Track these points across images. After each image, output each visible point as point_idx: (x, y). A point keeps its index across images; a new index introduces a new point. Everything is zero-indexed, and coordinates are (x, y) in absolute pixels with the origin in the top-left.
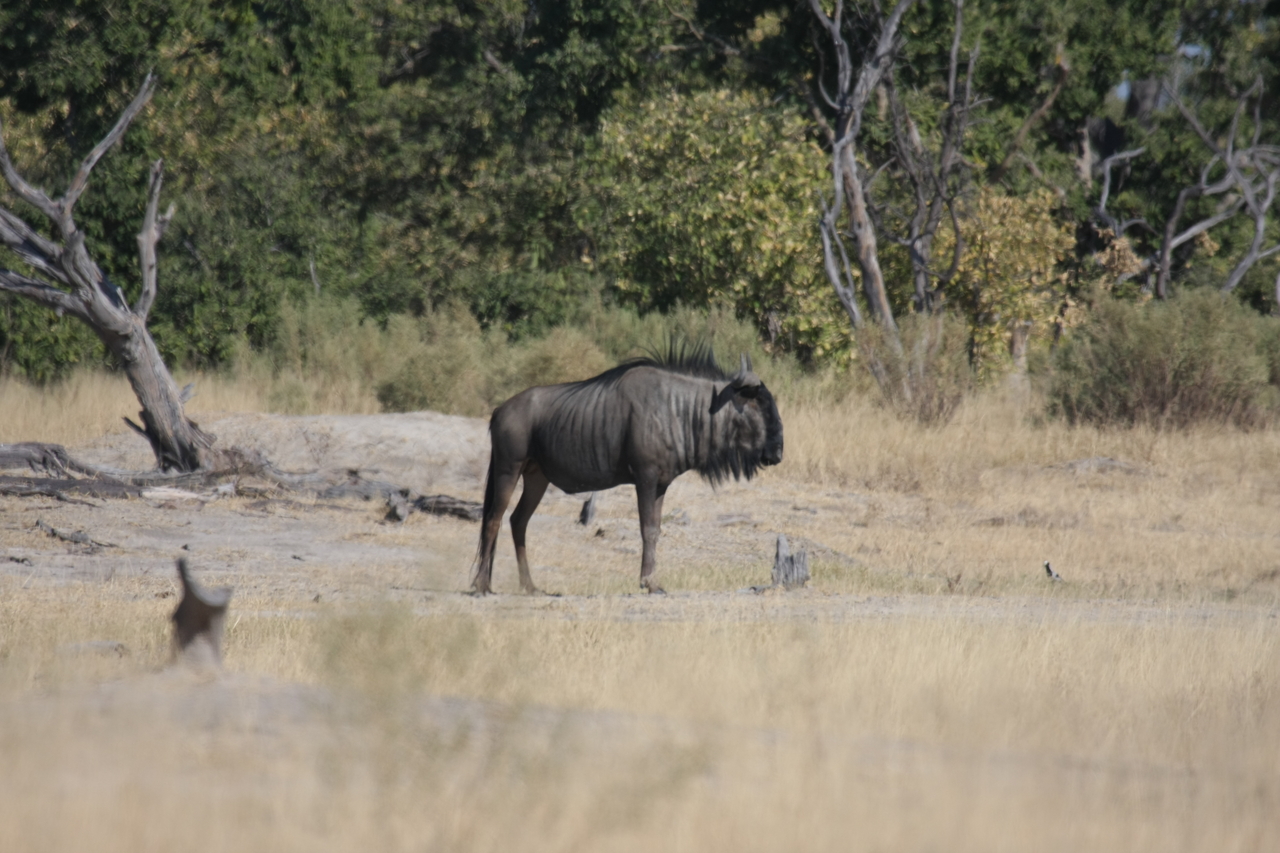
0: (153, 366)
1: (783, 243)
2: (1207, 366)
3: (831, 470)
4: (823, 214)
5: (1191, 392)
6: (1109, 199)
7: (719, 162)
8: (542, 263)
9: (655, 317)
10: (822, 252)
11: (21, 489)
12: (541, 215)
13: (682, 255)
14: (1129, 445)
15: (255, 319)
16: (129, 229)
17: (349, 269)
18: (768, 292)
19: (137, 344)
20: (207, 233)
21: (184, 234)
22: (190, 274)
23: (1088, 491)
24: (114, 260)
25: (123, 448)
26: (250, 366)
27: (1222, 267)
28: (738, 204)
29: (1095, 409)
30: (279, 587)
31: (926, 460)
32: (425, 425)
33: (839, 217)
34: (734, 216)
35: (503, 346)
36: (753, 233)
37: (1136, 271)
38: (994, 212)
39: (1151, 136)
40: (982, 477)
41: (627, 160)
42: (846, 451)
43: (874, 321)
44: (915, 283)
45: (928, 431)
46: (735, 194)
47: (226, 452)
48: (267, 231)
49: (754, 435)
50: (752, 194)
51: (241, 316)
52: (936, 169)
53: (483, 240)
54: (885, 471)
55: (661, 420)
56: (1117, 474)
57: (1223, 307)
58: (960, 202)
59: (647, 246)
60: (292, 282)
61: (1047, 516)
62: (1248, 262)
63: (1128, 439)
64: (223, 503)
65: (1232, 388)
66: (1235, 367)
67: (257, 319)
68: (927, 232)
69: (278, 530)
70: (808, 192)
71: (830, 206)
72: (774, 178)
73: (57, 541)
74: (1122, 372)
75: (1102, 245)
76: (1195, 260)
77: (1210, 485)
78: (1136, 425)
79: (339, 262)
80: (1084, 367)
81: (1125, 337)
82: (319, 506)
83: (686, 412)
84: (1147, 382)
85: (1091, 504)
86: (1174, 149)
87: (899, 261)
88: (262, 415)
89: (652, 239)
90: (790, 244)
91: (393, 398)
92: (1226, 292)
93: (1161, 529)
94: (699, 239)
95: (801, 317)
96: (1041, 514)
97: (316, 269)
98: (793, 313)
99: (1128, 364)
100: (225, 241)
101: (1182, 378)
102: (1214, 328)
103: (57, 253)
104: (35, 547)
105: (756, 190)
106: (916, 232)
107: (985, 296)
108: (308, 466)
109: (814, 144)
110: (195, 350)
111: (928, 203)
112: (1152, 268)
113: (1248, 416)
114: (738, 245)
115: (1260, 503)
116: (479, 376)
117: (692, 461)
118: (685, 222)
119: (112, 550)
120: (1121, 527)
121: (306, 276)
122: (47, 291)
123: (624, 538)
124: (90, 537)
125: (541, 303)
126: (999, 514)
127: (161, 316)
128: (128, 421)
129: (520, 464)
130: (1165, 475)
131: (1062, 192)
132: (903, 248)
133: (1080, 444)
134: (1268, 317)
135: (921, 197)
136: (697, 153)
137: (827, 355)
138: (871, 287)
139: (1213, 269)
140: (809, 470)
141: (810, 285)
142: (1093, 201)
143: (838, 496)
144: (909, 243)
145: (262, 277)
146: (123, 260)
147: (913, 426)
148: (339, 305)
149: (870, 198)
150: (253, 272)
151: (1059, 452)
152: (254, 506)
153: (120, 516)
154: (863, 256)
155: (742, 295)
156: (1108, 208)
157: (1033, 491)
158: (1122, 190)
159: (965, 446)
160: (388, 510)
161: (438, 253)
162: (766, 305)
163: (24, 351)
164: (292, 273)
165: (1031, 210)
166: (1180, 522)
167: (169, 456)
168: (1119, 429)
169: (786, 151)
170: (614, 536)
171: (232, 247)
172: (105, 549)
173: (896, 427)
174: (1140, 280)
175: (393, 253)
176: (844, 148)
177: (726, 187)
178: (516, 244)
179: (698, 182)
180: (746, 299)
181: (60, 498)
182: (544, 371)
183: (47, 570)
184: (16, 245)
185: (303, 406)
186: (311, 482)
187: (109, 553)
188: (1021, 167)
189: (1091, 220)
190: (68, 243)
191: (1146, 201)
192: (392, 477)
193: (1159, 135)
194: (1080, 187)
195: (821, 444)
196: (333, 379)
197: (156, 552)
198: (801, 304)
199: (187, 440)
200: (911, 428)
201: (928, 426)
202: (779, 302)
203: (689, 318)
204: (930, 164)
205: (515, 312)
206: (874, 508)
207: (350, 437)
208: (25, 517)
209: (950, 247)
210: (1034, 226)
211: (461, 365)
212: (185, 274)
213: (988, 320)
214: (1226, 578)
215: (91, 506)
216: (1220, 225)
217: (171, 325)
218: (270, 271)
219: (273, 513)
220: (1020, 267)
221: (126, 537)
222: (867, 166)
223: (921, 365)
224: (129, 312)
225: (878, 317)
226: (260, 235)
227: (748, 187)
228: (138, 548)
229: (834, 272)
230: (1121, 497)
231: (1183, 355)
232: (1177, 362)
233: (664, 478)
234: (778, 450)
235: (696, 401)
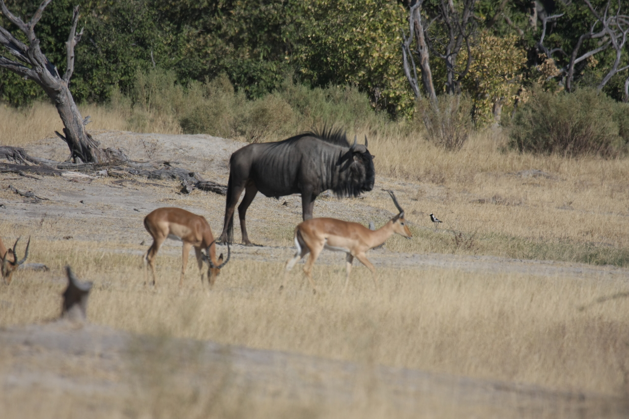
0: (71, 106)
1: (384, 53)
2: (589, 126)
3: (401, 170)
4: (404, 41)
5: (580, 139)
6: (545, 37)
7: (354, 12)
8: (265, 58)
9: (318, 90)
10: (402, 59)
12: (266, 29)
13: (333, 57)
14: (548, 164)
15: (123, 78)
16: (63, 30)
17: (170, 56)
18: (375, 77)
19: (63, 95)
20: (101, 35)
21: (90, 34)
22: (92, 54)
23: (527, 187)
24: (55, 45)
25: (54, 145)
26: (119, 102)
27: (599, 74)
28: (362, 34)
29: (533, 145)
30: (125, 236)
31: (448, 167)
32: (203, 141)
33: (411, 43)
34: (360, 39)
35: (244, 101)
36: (370, 48)
37: (556, 75)
38: (487, 43)
39: (567, 6)
40: (475, 178)
41: (309, 10)
42: (409, 161)
43: (426, 97)
44: (447, 77)
45: (450, 152)
46: (361, 29)
47: (104, 150)
48: (131, 35)
49: (360, 176)
50: (370, 29)
51: (117, 76)
52: (460, 21)
53: (237, 41)
54: (428, 173)
55: (316, 163)
56: (542, 178)
57: (597, 97)
58: (472, 38)
59: (316, 52)
60: (142, 61)
61: (506, 199)
62: (612, 73)
63: (548, 161)
64: (101, 180)
65: (600, 138)
66: (602, 127)
68: (454, 52)
69: (128, 195)
70: (397, 29)
71: (407, 37)
72: (381, 22)
73: (19, 196)
74: (548, 128)
75: (540, 62)
76: (586, 71)
77: (587, 187)
78: (552, 153)
79: (166, 52)
80: (528, 124)
81: (549, 110)
82: (147, 184)
83: (329, 162)
84: (559, 133)
85: (528, 193)
86: (579, 13)
87: (440, 66)
88: (123, 132)
89: (319, 49)
90: (387, 54)
91: (188, 126)
92: (600, 89)
93: (562, 208)
94: (343, 50)
95: (391, 91)
96: (503, 198)
97: (154, 56)
98: (387, 89)
99: (550, 124)
100: (110, 39)
101: (576, 132)
102: (592, 108)
103: (26, 49)
104: (8, 198)
105: (372, 27)
106: (449, 53)
107: (482, 84)
108: (145, 159)
109: (401, 5)
110: (93, 92)
111: (455, 38)
112: (564, 74)
113: (607, 152)
114: (362, 54)
115: (611, 196)
116: (231, 117)
117: (330, 185)
118: (336, 41)
119: (46, 201)
120: (542, 206)
121: (149, 58)
122: (20, 67)
123: (297, 207)
124: (35, 194)
125: (264, 77)
126: (483, 197)
127: (77, 74)
128: (57, 133)
129: (245, 181)
130: (566, 180)
131: (522, 32)
132: (443, 59)
133: (525, 162)
134: (620, 103)
135: (452, 35)
136: (344, 7)
137: (402, 110)
138: (426, 78)
139: (594, 75)
140: (391, 171)
141: (396, 75)
142: (537, 38)
143: (404, 184)
144: (445, 57)
145: (127, 58)
146: (59, 45)
148: (165, 73)
149: (427, 34)
150: (122, 55)
151: (514, 166)
152: (117, 182)
153: (50, 185)
154: (422, 63)
155: (362, 78)
156: (544, 41)
157: (500, 185)
158: (552, 33)
159: (468, 161)
160: (182, 187)
161: (215, 46)
162: (374, 84)
163: (9, 89)
164: (142, 57)
165: (506, 43)
166: (571, 205)
167: (77, 151)
168: (544, 155)
169: (387, 9)
170: (292, 206)
171: (113, 42)
172: (42, 201)
173: (435, 150)
174: (558, 78)
175: (192, 45)
176: (415, 10)
177: (357, 25)
178: (254, 44)
179: (343, 22)
180: (364, 81)
181: (21, 175)
182: (262, 116)
183: (13, 211)
184: (6, 44)
185: (144, 126)
186: (146, 167)
187: (44, 203)
188: (503, 20)
189: (535, 47)
190: (31, 44)
191: (563, 38)
192: (186, 166)
193: (572, 6)
194: (531, 29)
195: (397, 157)
196: (159, 114)
197: (67, 204)
198: (392, 84)
199: (86, 144)
200: (442, 151)
201: (450, 150)
202: (380, 82)
203: (335, 91)
204: (458, 19)
205: (251, 80)
206: (421, 192)
207: (166, 145)
208: (3, 183)
209: (465, 60)
210: (507, 51)
211: (221, 111)
212: (89, 54)
213: (483, 97)
214: (592, 236)
215: (36, 179)
216: (599, 53)
217: (82, 79)
218: (131, 55)
219: (125, 186)
220: (499, 71)
221: (53, 196)
222: (427, 17)
223: (448, 119)
224: (60, 79)
225: (428, 95)
226: (127, 37)
227: (368, 25)
228: (58, 201)
229: (407, 70)
230: (543, 191)
231: (577, 121)
232: (574, 124)
233: (316, 192)
234: (371, 185)
235: (334, 157)
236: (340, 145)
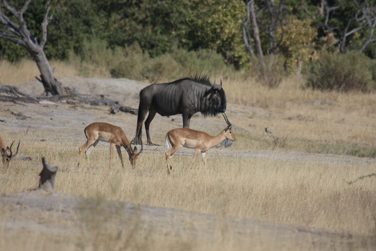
0: (45, 62)
1: (232, 31)
2: (354, 74)
3: (242, 100)
4: (244, 22)
5: (349, 82)
6: (328, 21)
7: (214, 6)
8: (161, 33)
9: (193, 52)
10: (243, 34)
11: (3, 99)
12: (161, 16)
13: (202, 33)
16: (40, 16)
17: (104, 32)
18: (226, 44)
19: (40, 55)
20: (63, 19)
21: (56, 19)
22: (57, 31)
23: (317, 110)
24: (35, 25)
25: (35, 85)
26: (74, 59)
27: (360, 43)
28: (219, 18)
29: (321, 85)
30: (77, 139)
31: (270, 98)
32: (124, 83)
33: (248, 23)
34: (218, 22)
35: (148, 59)
36: (223, 27)
37: (335, 43)
38: (294, 25)
39: (342, 2)
40: (286, 104)
41: (187, 4)
42: (247, 95)
44: (270, 44)
45: (272, 90)
46: (218, 15)
47: (65, 88)
48: (80, 19)
49: (217, 104)
50: (223, 16)
51: (72, 44)
52: (277, 11)
53: (144, 23)
54: (258, 102)
55: (191, 96)
56: (326, 105)
57: (359, 56)
58: (284, 21)
59: (192, 30)
60: (87, 35)
61: (305, 118)
62: (368, 42)
63: (330, 95)
64: (63, 106)
65: (361, 81)
66: (362, 75)
67: (77, 45)
68: (274, 30)
69: (79, 115)
70: (240, 16)
71: (246, 20)
72: (230, 11)
73: (13, 115)
74: (329, 75)
75: (325, 35)
76: (353, 41)
77: (353, 110)
78: (332, 90)
79: (101, 29)
80: (318, 72)
81: (331, 65)
82: (90, 108)
83: (199, 95)
84: (336, 78)
85: (318, 114)
86: (348, 6)
87: (265, 38)
88: (76, 77)
89: (193, 28)
90: (234, 31)
91: (115, 74)
92: (361, 51)
93: (338, 123)
94: (207, 28)
95: (236, 53)
96: (303, 117)
97: (94, 31)
98: (234, 51)
99: (331, 73)
100: (68, 22)
101: (346, 77)
102: (356, 63)
103: (18, 27)
104: (7, 117)
105: (225, 15)
106: (271, 29)
107: (290, 49)
108: (89, 93)
109: (242, 1)
110: (58, 53)
111: (275, 21)
112: (339, 42)
113: (365, 89)
114: (218, 30)
115: (368, 116)
116: (140, 68)
117: (199, 109)
118: (204, 23)
119: (30, 118)
120: (326, 122)
121: (91, 33)
122: (15, 38)
123: (180, 122)
124: (23, 115)
125: (160, 44)
126: (291, 116)
127: (48, 43)
128: (37, 78)
129: (149, 107)
130: (340, 106)
131: (314, 17)
132: (267, 34)
133: (316, 96)
134: (373, 60)
135: (273, 19)
136: (208, 3)
137: (243, 64)
138: (257, 45)
139: (357, 44)
140: (236, 100)
141: (239, 43)
142: (323, 21)
143: (244, 109)
144: (268, 32)
145: (78, 33)
146: (38, 25)
147: (267, 88)
148: (101, 42)
149: (257, 19)
150: (76, 31)
151: (309, 98)
152: (72, 107)
153: (32, 109)
154: (255, 36)
155: (219, 45)
156: (328, 23)
157: (301, 109)
158: (332, 18)
159: (282, 95)
160: (111, 110)
161: (131, 25)
162: (226, 48)
163: (8, 51)
164: (87, 32)
165: (305, 24)
166: (344, 121)
167: (48, 89)
168: (327, 91)
169: (234, 3)
170: (177, 121)
171: (70, 24)
172: (28, 118)
173: (262, 89)
174: (336, 45)
175: (117, 25)
176: (250, 4)
177: (216, 13)
178: (154, 24)
179: (208, 11)
180: (220, 47)
181: (15, 103)
182: (159, 67)
183: (10, 124)
184: (6, 24)
185: (89, 74)
186: (90, 98)
187: (29, 120)
188: (303, 10)
189: (322, 26)
190: (21, 25)
191: (339, 21)
192: (113, 98)
193: (344, 2)
194: (320, 16)
195: (240, 92)
196: (98, 66)
197: (42, 120)
198: (236, 49)
199: (54, 84)
201: (271, 88)
202: (229, 48)
203: (203, 52)
205: (152, 47)
206: (254, 113)
207: (102, 85)
208: (4, 108)
209: (280, 35)
210: (305, 29)
211: (135, 65)
213: (291, 56)
214: (356, 139)
215: (24, 105)
216: (361, 30)
217: (51, 46)
218: (81, 31)
219: (77, 110)
220: (301, 41)
221: (34, 115)
222: (257, 8)
223: (270, 70)
224: (38, 46)
225: (258, 55)
226: (78, 20)
227: (222, 14)
228: (37, 119)
229: (246, 40)
230: (327, 112)
231: (347, 71)
232: (345, 72)
233: (191, 113)
234: (224, 109)
235: (202, 92)
236: (205, 85)
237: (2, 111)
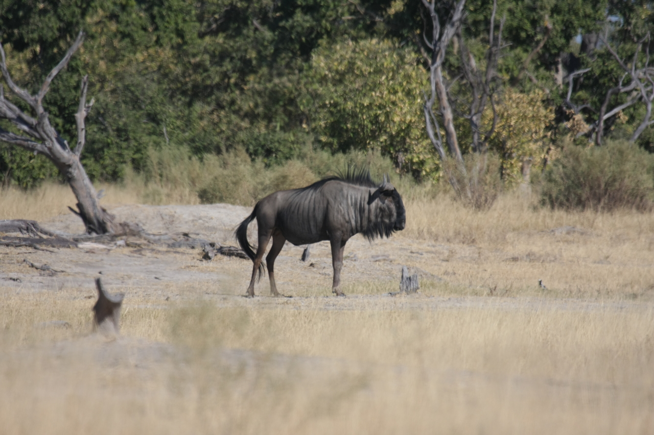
0: (83, 180)
1: (405, 117)
2: (622, 180)
3: (430, 233)
4: (425, 103)
5: (614, 193)
6: (572, 95)
7: (372, 76)
8: (282, 128)
9: (340, 155)
10: (425, 122)
11: (15, 243)
12: (281, 103)
13: (354, 123)
14: (582, 220)
15: (135, 156)
16: (71, 111)
17: (184, 131)
18: (398, 142)
19: (75, 169)
20: (111, 113)
21: (99, 113)
22: (102, 133)
23: (561, 244)
24: (63, 126)
25: (68, 222)
26: (133, 181)
27: (630, 129)
28: (382, 98)
29: (565, 202)
30: (148, 293)
31: (478, 228)
32: (223, 210)
33: (434, 104)
34: (380, 104)
35: (262, 170)
36: (390, 112)
37: (586, 131)
38: (513, 101)
39: (594, 62)
40: (507, 237)
41: (325, 75)
42: (437, 224)
43: (452, 157)
44: (473, 138)
45: (479, 213)
46: (380, 92)
47: (121, 224)
48: (142, 112)
49: (390, 215)
50: (389, 92)
51: (128, 154)
52: (484, 79)
53: (252, 116)
54: (457, 233)
55: (343, 208)
56: (576, 235)
57: (630, 149)
58: (496, 96)
59: (336, 119)
60: (154, 137)
61: (541, 256)
62: (643, 126)
63: (582, 217)
64: (119, 250)
65: (635, 191)
66: (636, 181)
67: (137, 156)
68: (479, 112)
69: (148, 264)
70: (418, 92)
71: (429, 99)
72: (401, 84)
73: (34, 269)
74: (579, 183)
75: (568, 118)
76: (616, 126)
77: (624, 240)
78: (586, 209)
79: (178, 127)
80: (559, 180)
81: (580, 165)
82: (167, 252)
83: (356, 204)
84: (591, 188)
85: (563, 250)
86: (605, 69)
87: (464, 126)
88: (139, 205)
89: (338, 115)
90: (409, 118)
91: (206, 197)
92: (632, 142)
93: (599, 263)
94: (362, 115)
95: (415, 155)
96: (538, 255)
97: (167, 131)
98: (411, 153)
99: (582, 179)
100: (120, 117)
101: (609, 186)
102: (626, 160)
103: (34, 123)
104: (23, 272)
105: (392, 91)
106: (473, 111)
107: (509, 144)
108: (163, 232)
109: (421, 66)
110: (104, 172)
111: (479, 97)
112: (594, 129)
113: (643, 205)
114: (382, 119)
115: (649, 249)
116: (250, 185)
117: (359, 228)
118: (356, 107)
119: (63, 274)
120: (578, 262)
121: (161, 134)
122: (29, 142)
123: (324, 268)
124: (51, 267)
125: (281, 148)
126: (516, 255)
127: (87, 154)
128: (71, 208)
129: (271, 230)
130: (601, 235)
131: (548, 91)
132: (466, 120)
133: (557, 219)
135: (476, 94)
136: (361, 71)
137: (428, 174)
138: (450, 140)
139: (625, 130)
140: (419, 233)
141: (419, 139)
142: (563, 96)
143: (434, 246)
144: (469, 117)
145: (139, 135)
146: (68, 126)
147: (472, 210)
148: (179, 149)
149: (449, 94)
150: (134, 132)
151: (546, 224)
152: (135, 252)
153: (67, 257)
154: (446, 124)
155: (384, 144)
156: (571, 99)
157: (533, 243)
158: (579, 90)
159: (499, 221)
160: (204, 254)
161: (229, 123)
162: (397, 149)
163: (17, 173)
164: (154, 133)
165: (532, 100)
166: (608, 259)
167: (92, 226)
168: (577, 212)
169: (407, 70)
170: (319, 267)
171: (124, 120)
172: (59, 273)
173: (463, 212)
174: (588, 135)
175: (206, 123)
176: (436, 69)
177: (376, 89)
178: (269, 118)
179: (362, 87)
180: (386, 146)
181: (35, 248)
182: (283, 183)
183: (29, 284)
184: (13, 119)
185: (160, 201)
186: (165, 240)
187: (61, 276)
188: (527, 78)
189: (562, 105)
190: (41, 118)
191: (591, 96)
192: (206, 237)
193: (597, 62)
194: (557, 88)
195: (425, 220)
196: (176, 187)
197: (85, 275)
198: (415, 148)
199: (101, 218)
200: (471, 212)
201: (479, 211)
202: (403, 147)
203: (357, 156)
204: (481, 77)
205: (268, 153)
206: (452, 252)
207: (184, 216)
208: (18, 257)
209: (490, 120)
210: (533, 109)
211: (241, 180)
212: (99, 133)
213: (510, 157)
214: (632, 288)
215: (51, 252)
216: (629, 107)
217: (93, 159)
218: (143, 132)
219: (145, 255)
220: (526, 129)
221: (70, 268)
222: (448, 78)
223: (476, 179)
224: (71, 153)
225: (454, 155)
226: (138, 114)
227: (387, 89)
228: (76, 273)
229: (431, 132)
230: (578, 247)
231: (610, 174)
232: (607, 178)
233: (345, 237)
235: (361, 198)
236: (365, 186)
237: (14, 263)
